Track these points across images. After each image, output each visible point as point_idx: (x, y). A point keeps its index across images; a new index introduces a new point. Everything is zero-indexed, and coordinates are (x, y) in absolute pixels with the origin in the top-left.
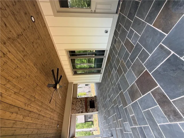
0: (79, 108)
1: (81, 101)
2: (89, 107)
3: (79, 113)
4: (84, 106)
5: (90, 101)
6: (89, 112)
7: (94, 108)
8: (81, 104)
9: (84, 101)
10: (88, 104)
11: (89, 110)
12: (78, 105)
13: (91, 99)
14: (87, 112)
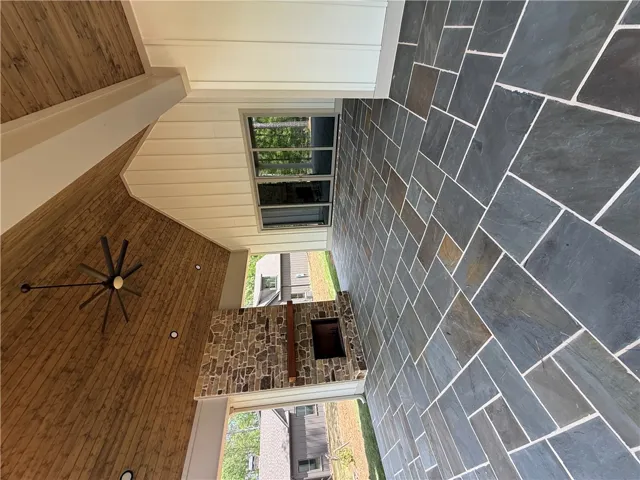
0: (251, 361)
1: (260, 321)
2: (310, 351)
3: (246, 389)
4: (280, 347)
5: (314, 323)
6: (309, 382)
7: (342, 354)
8: (260, 337)
9: (279, 321)
10: (304, 336)
11: (307, 369)
12: (246, 342)
13: (322, 314)
14: (300, 383)
